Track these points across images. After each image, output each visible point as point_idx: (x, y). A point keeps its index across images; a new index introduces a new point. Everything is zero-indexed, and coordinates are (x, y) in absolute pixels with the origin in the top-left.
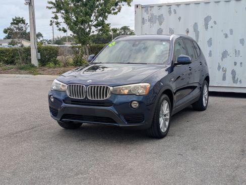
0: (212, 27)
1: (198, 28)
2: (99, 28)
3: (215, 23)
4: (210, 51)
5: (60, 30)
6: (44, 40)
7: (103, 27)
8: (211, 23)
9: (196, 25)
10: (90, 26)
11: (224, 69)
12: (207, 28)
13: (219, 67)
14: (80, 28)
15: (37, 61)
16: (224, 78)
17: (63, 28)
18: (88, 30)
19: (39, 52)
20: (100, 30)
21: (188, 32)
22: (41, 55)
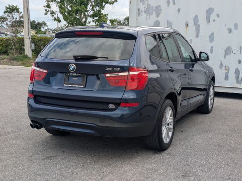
0: (214, 21)
1: (198, 22)
2: (96, 18)
3: (218, 16)
4: (212, 47)
5: (55, 19)
6: (48, 29)
7: (99, 17)
8: (213, 16)
9: (196, 18)
10: (86, 17)
11: (227, 68)
12: (208, 21)
13: (221, 65)
14: (76, 18)
15: (31, 52)
16: (226, 78)
17: (58, 18)
18: (84, 20)
19: (33, 42)
20: (97, 20)
21: (188, 25)
22: (35, 46)
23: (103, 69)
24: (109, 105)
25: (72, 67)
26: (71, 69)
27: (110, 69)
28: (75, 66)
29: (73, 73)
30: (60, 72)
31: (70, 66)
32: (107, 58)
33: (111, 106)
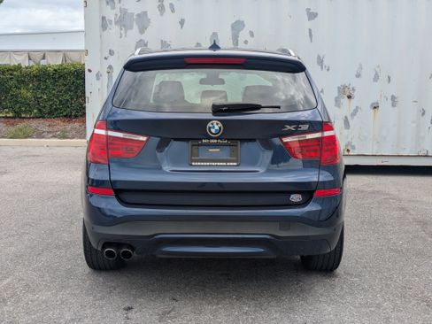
0: (246, 43)
3: (252, 34)
12: (236, 43)
23: (278, 128)
24: (292, 196)
25: (215, 127)
26: (213, 131)
27: (292, 128)
28: (220, 125)
29: (217, 138)
30: (176, 139)
31: (210, 125)
32: (279, 107)
33: (296, 198)
